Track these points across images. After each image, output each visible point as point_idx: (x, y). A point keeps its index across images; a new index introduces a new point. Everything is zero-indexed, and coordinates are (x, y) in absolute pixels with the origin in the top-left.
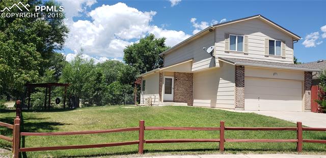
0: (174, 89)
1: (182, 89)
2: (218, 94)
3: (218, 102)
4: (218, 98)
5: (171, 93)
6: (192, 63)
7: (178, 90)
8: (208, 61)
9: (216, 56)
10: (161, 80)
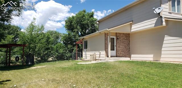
0: (116, 46)
1: (122, 47)
2: (163, 49)
3: (162, 56)
4: (163, 52)
5: (114, 50)
6: (131, 25)
7: (119, 47)
8: (154, 21)
9: (163, 16)
10: (106, 39)
